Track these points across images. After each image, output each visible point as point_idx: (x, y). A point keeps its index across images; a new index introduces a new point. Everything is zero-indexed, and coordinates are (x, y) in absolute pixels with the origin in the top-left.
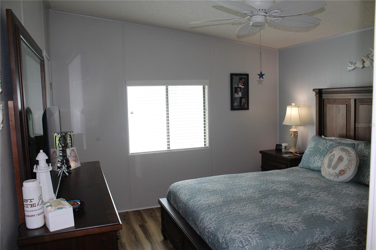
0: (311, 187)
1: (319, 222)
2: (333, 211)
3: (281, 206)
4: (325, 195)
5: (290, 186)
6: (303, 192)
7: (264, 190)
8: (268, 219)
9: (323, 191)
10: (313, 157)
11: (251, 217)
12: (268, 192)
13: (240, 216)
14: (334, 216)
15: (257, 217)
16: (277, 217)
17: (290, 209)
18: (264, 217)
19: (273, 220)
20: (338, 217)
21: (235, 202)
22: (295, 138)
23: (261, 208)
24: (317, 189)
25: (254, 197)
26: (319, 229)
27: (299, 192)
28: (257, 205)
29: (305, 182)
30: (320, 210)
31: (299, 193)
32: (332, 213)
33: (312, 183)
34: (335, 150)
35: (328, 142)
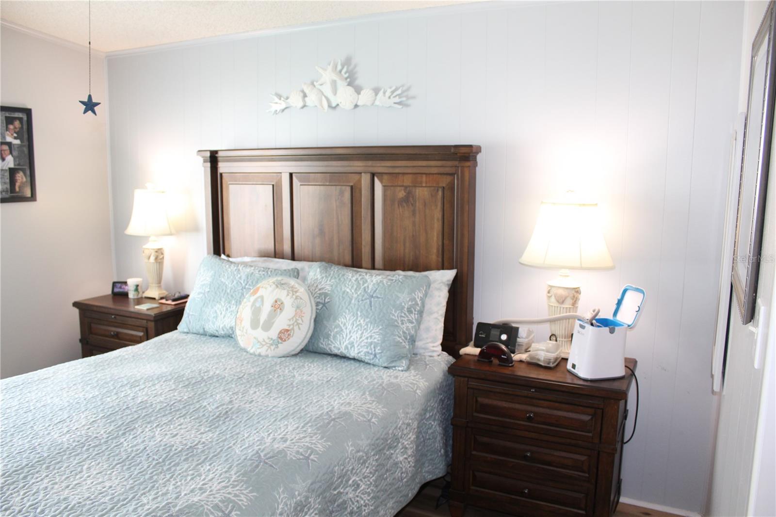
0: (226, 379)
1: (278, 470)
2: (298, 434)
3: (176, 450)
4: (263, 395)
5: (178, 386)
6: (212, 396)
7: (117, 409)
8: (157, 498)
9: (255, 386)
10: (211, 306)
11: (105, 503)
12: (129, 415)
13: (72, 509)
14: (304, 445)
15: (122, 498)
16: (177, 482)
17: (199, 451)
18: (142, 495)
19: (169, 496)
20: (313, 446)
21: (44, 466)
22: (158, 264)
23: (125, 465)
24: (241, 382)
25: (95, 436)
27: (205, 399)
28: (111, 459)
29: (210, 370)
30: (269, 438)
31: (205, 401)
32: (297, 438)
33: (226, 368)
34: (262, 287)
35: (242, 269)
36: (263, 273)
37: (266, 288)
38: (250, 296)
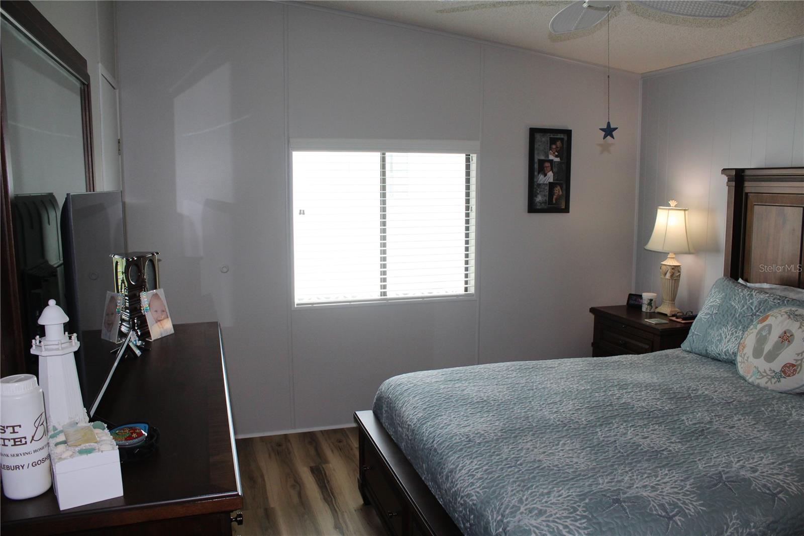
0: (713, 400)
1: (737, 495)
2: (772, 469)
3: (642, 449)
4: (748, 424)
5: (662, 397)
6: (693, 412)
7: (601, 404)
8: (611, 482)
9: (742, 415)
10: (717, 328)
11: (569, 473)
12: (610, 411)
13: (542, 469)
14: (775, 481)
15: (582, 473)
16: (633, 476)
17: (663, 456)
18: (600, 476)
19: (622, 484)
20: (785, 485)
21: (531, 433)
22: (673, 281)
23: (594, 450)
24: (729, 407)
25: (577, 420)
26: (736, 514)
27: (686, 414)
28: (584, 442)
29: (699, 389)
30: (738, 464)
31: (685, 416)
32: (769, 472)
33: (716, 391)
34: (772, 316)
35: (756, 295)
36: (779, 301)
37: (776, 318)
38: (758, 323)
